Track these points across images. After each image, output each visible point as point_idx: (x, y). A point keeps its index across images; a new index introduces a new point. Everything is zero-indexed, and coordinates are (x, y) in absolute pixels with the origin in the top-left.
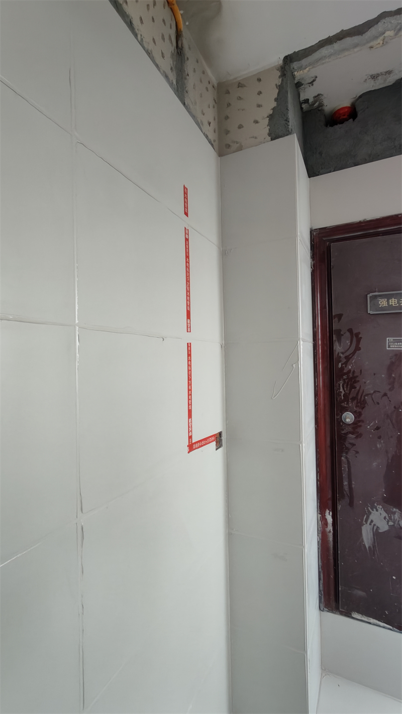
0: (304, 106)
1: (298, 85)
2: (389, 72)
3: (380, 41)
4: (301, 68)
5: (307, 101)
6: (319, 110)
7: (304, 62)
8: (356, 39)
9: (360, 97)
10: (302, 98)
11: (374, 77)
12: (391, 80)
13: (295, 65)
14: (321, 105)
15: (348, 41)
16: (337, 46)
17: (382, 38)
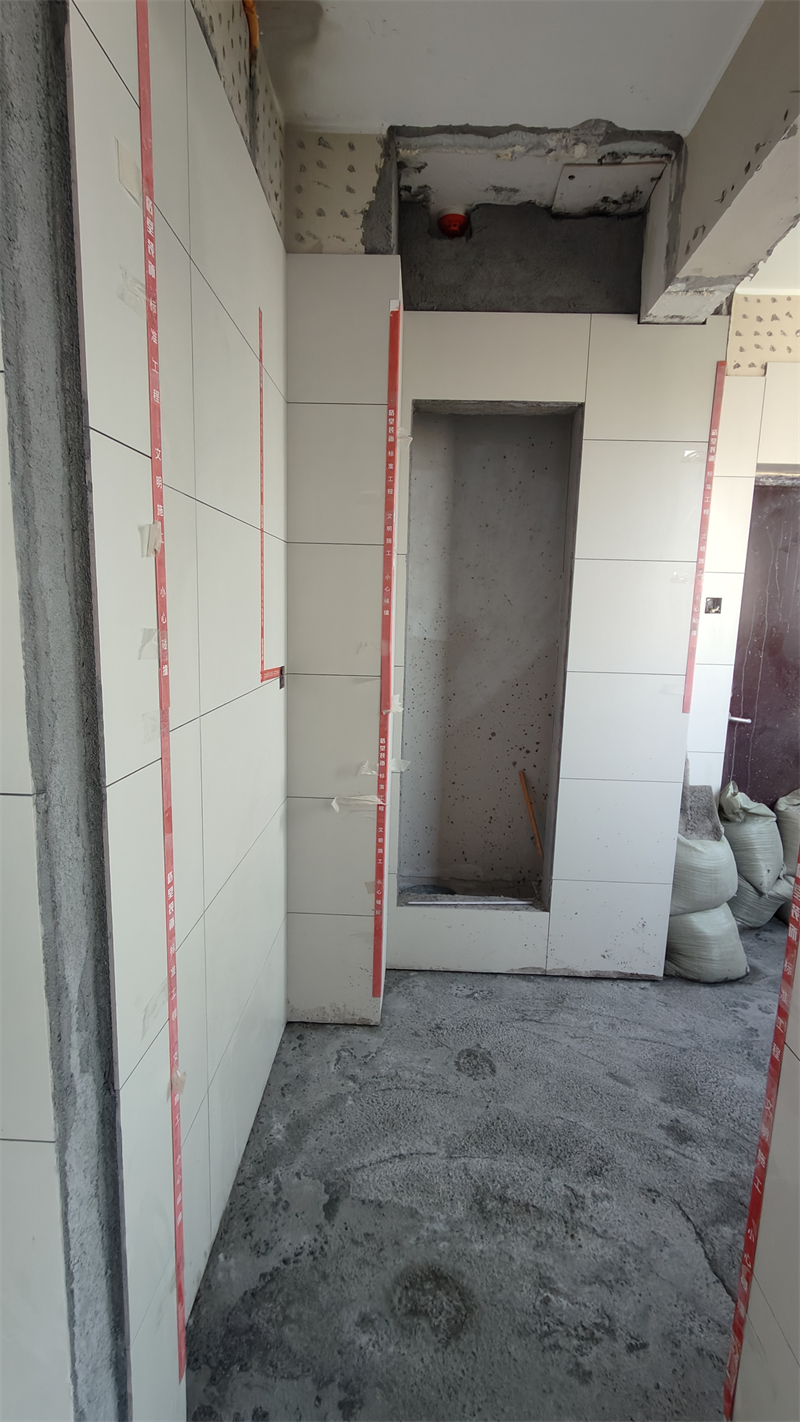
0: (402, 193)
1: (401, 165)
2: (515, 191)
3: (509, 151)
4: (408, 147)
5: (408, 189)
6: (424, 206)
7: (414, 141)
8: (481, 140)
9: (478, 206)
10: (403, 183)
11: (498, 190)
12: (517, 199)
13: (402, 140)
14: (426, 199)
15: (471, 139)
16: (459, 138)
17: (511, 149)
